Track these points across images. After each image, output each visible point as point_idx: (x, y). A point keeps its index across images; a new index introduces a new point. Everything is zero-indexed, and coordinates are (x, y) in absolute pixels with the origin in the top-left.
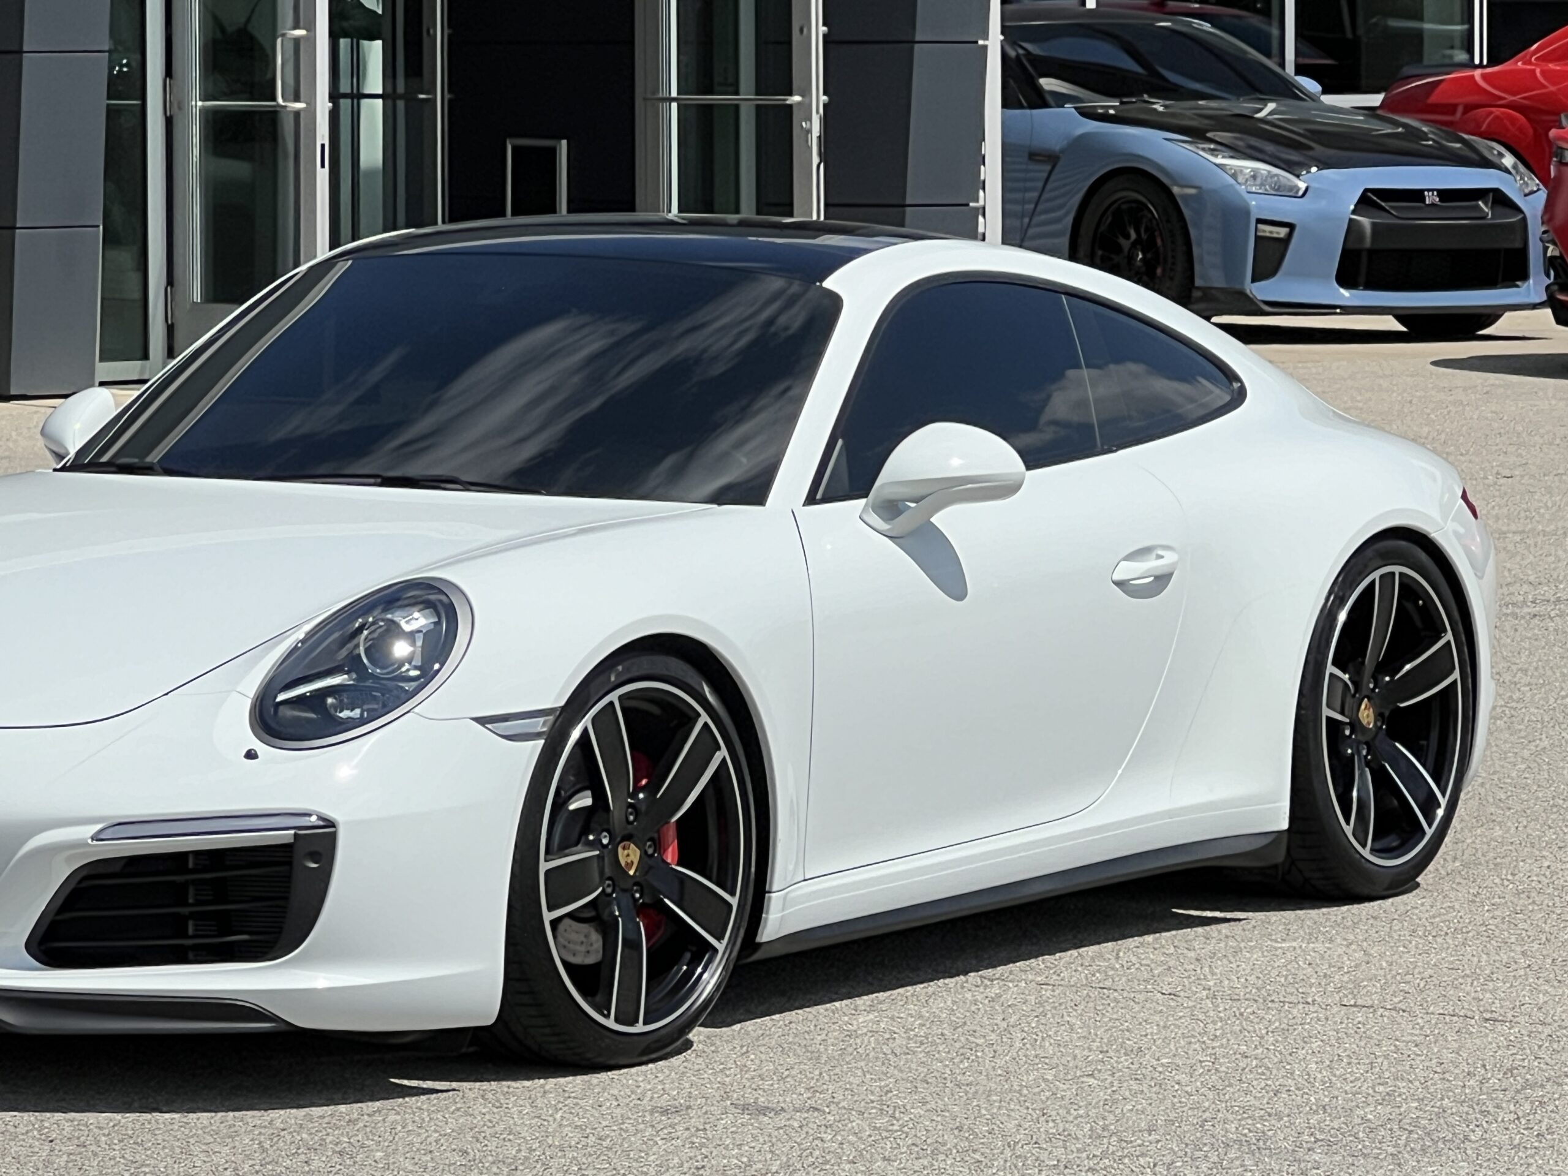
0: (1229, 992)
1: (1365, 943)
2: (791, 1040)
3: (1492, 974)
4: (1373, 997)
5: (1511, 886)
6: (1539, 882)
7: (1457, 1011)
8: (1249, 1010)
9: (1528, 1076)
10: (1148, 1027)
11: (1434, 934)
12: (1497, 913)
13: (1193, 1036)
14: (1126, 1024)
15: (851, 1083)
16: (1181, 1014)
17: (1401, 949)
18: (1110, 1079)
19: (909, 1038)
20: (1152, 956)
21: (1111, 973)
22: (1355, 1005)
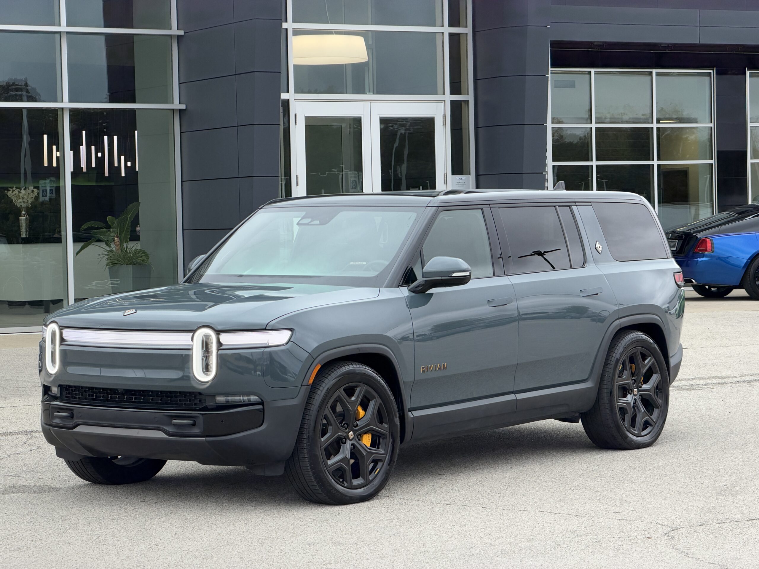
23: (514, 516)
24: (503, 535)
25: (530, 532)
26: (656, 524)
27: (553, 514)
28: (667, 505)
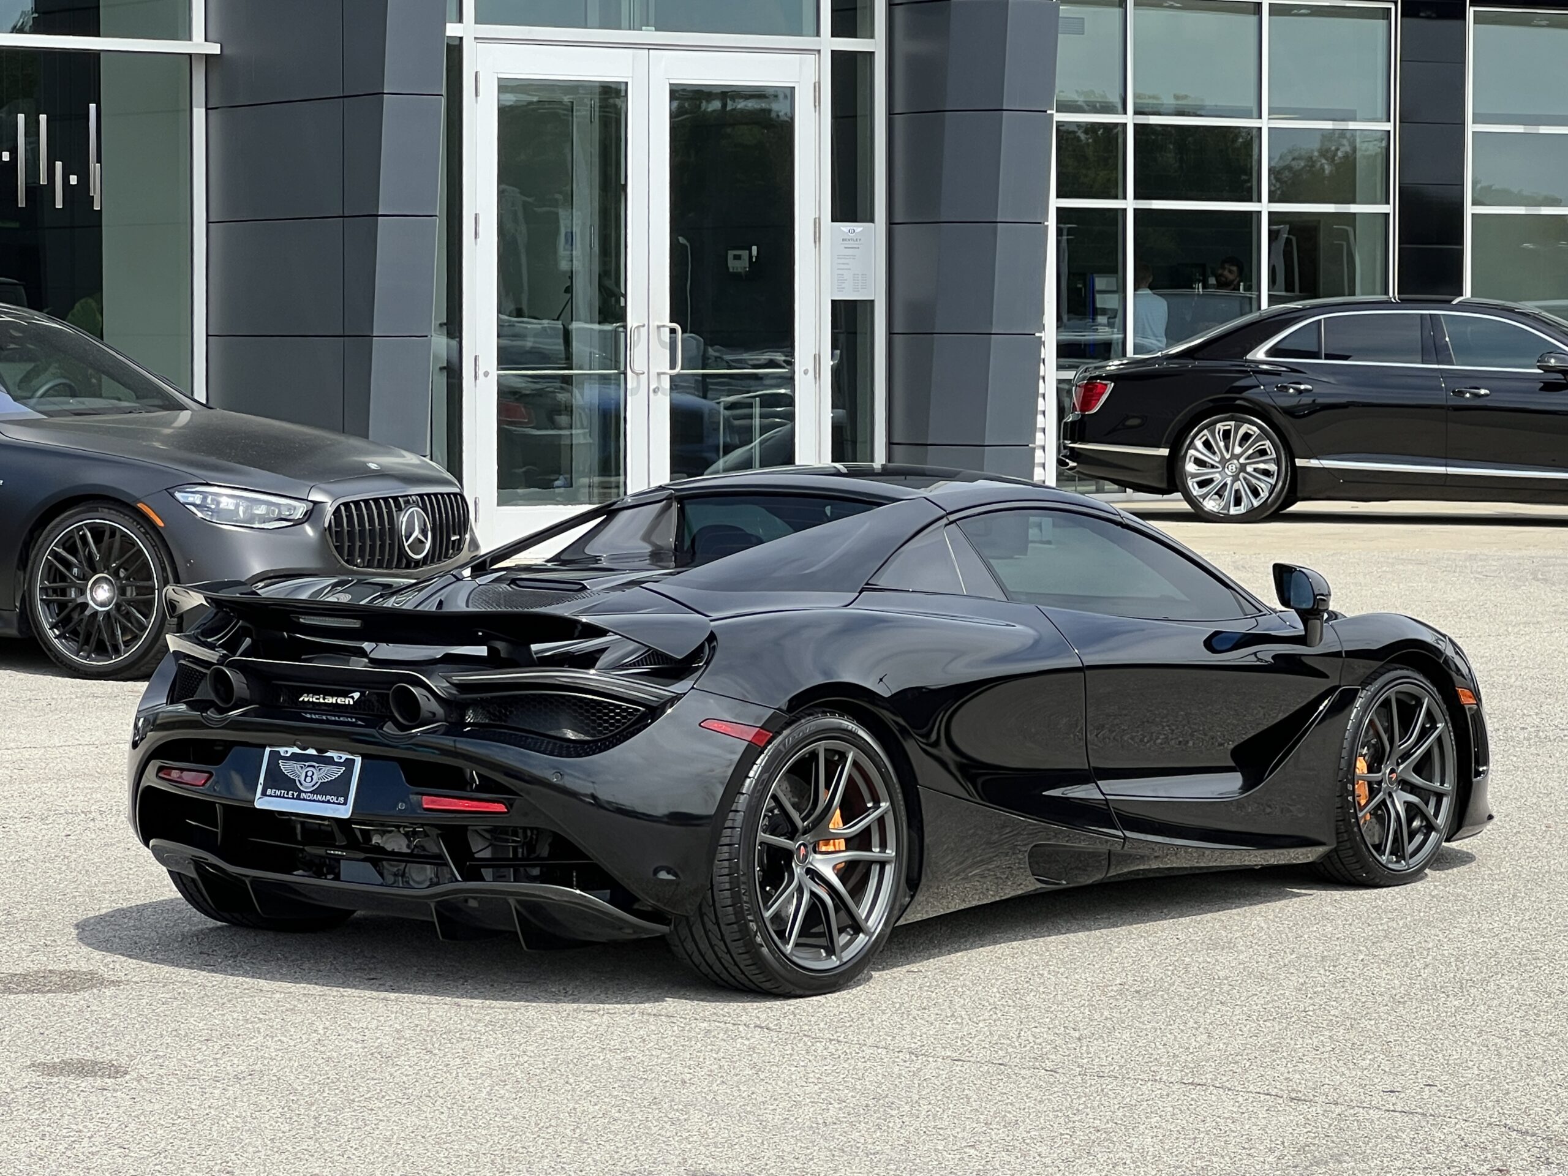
0: (1097, 1070)
1: (1210, 1027)
2: (749, 1109)
3: (1304, 1055)
4: (1207, 1076)
5: (1331, 976)
6: (1353, 973)
7: (1271, 1090)
8: (1109, 1087)
9: (1317, 1154)
10: (1028, 1101)
13: (1061, 1110)
14: (1011, 1098)
15: (783, 1151)
16: (1056, 1089)
17: (1238, 1032)
18: (987, 1150)
19: (840, 1109)
20: (1045, 1036)
21: (1010, 1050)
22: (1192, 1083)
23: (1135, 1097)
24: (1124, 1156)
25: (1190, 1146)
26: (1503, 1129)
27: (1230, 1093)
28: (1509, 1071)
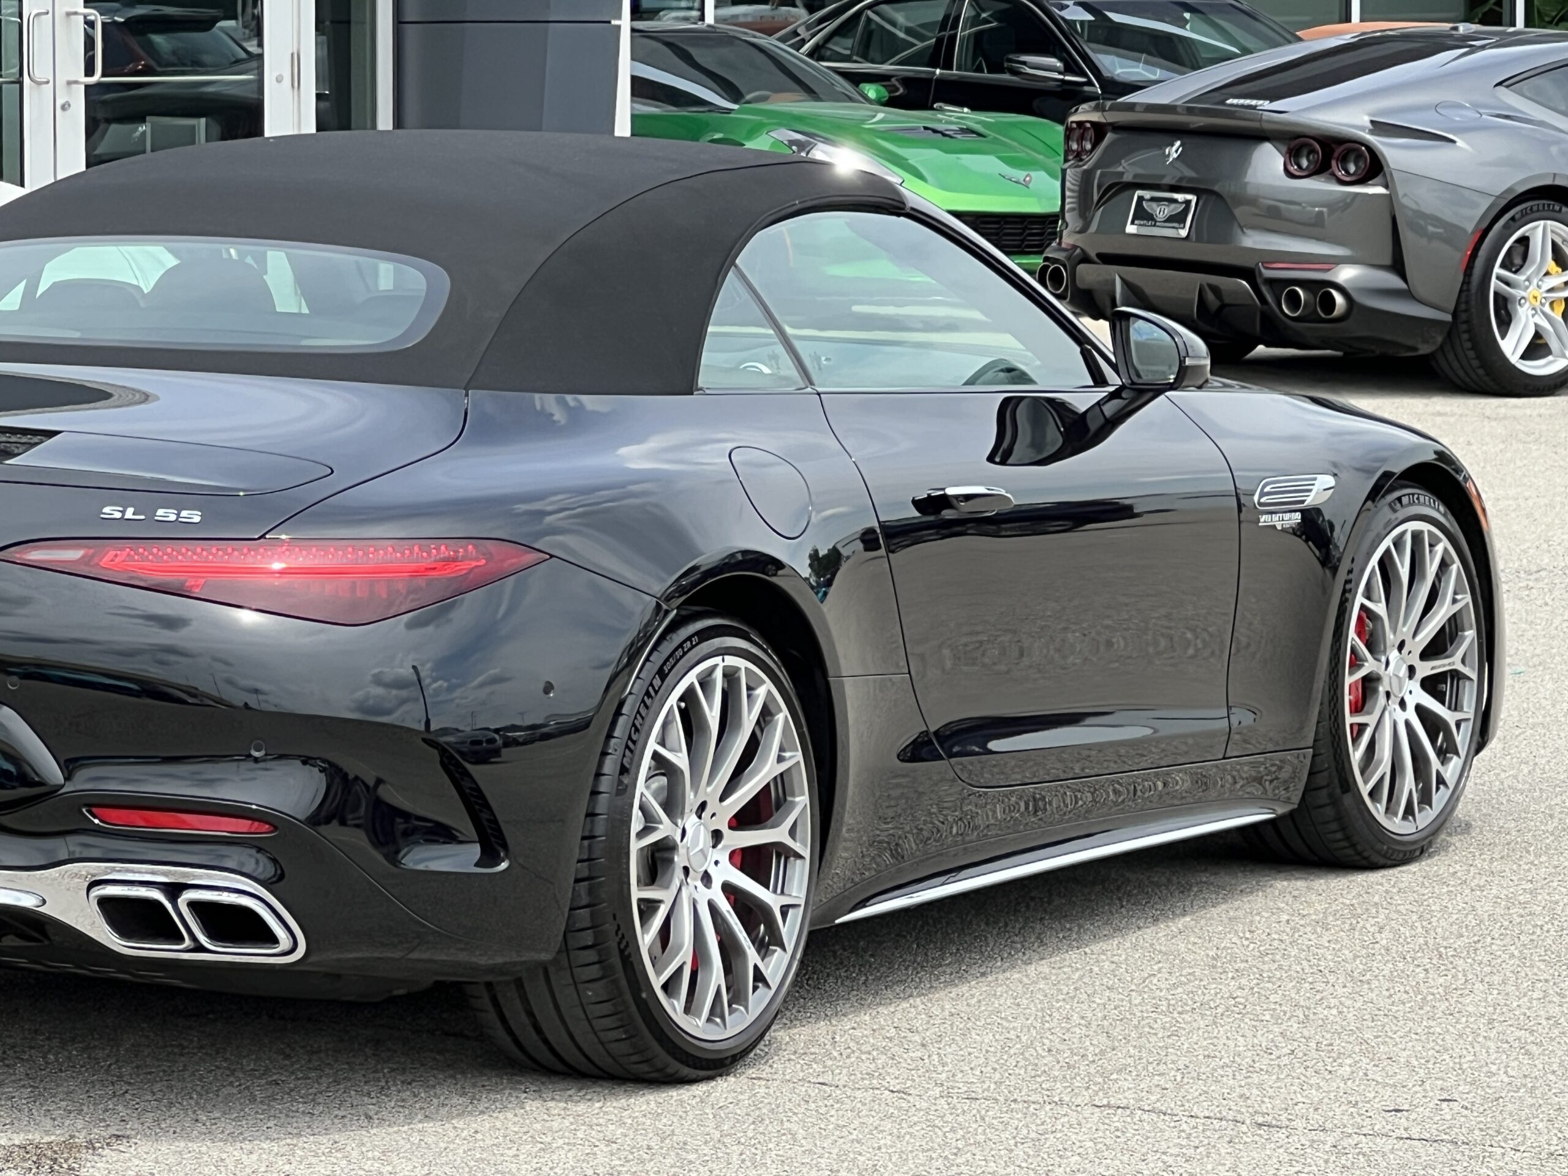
0: (965, 1089)
1: (1105, 1023)
3: (1254, 1061)
4: (1126, 1094)
5: (1252, 946)
7: (1224, 1114)
8: (990, 1113)
10: (880, 1136)
11: (1180, 1009)
12: (1244, 981)
22: (1108, 1106)
